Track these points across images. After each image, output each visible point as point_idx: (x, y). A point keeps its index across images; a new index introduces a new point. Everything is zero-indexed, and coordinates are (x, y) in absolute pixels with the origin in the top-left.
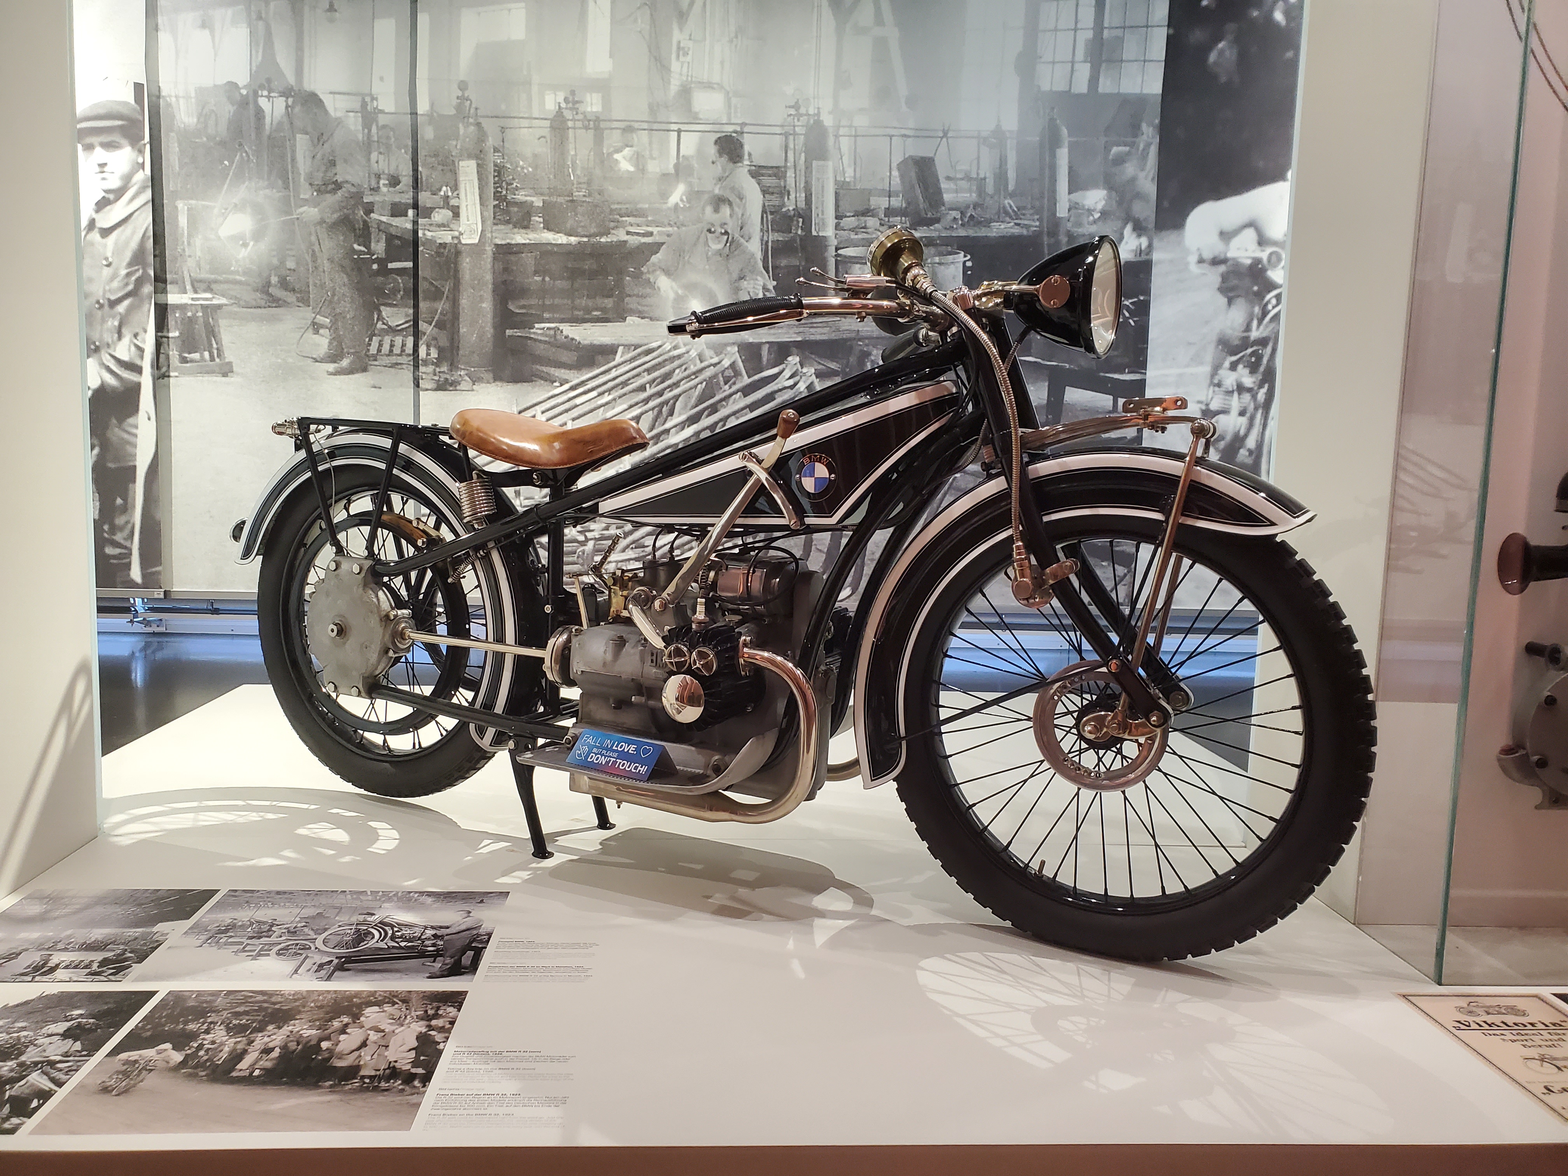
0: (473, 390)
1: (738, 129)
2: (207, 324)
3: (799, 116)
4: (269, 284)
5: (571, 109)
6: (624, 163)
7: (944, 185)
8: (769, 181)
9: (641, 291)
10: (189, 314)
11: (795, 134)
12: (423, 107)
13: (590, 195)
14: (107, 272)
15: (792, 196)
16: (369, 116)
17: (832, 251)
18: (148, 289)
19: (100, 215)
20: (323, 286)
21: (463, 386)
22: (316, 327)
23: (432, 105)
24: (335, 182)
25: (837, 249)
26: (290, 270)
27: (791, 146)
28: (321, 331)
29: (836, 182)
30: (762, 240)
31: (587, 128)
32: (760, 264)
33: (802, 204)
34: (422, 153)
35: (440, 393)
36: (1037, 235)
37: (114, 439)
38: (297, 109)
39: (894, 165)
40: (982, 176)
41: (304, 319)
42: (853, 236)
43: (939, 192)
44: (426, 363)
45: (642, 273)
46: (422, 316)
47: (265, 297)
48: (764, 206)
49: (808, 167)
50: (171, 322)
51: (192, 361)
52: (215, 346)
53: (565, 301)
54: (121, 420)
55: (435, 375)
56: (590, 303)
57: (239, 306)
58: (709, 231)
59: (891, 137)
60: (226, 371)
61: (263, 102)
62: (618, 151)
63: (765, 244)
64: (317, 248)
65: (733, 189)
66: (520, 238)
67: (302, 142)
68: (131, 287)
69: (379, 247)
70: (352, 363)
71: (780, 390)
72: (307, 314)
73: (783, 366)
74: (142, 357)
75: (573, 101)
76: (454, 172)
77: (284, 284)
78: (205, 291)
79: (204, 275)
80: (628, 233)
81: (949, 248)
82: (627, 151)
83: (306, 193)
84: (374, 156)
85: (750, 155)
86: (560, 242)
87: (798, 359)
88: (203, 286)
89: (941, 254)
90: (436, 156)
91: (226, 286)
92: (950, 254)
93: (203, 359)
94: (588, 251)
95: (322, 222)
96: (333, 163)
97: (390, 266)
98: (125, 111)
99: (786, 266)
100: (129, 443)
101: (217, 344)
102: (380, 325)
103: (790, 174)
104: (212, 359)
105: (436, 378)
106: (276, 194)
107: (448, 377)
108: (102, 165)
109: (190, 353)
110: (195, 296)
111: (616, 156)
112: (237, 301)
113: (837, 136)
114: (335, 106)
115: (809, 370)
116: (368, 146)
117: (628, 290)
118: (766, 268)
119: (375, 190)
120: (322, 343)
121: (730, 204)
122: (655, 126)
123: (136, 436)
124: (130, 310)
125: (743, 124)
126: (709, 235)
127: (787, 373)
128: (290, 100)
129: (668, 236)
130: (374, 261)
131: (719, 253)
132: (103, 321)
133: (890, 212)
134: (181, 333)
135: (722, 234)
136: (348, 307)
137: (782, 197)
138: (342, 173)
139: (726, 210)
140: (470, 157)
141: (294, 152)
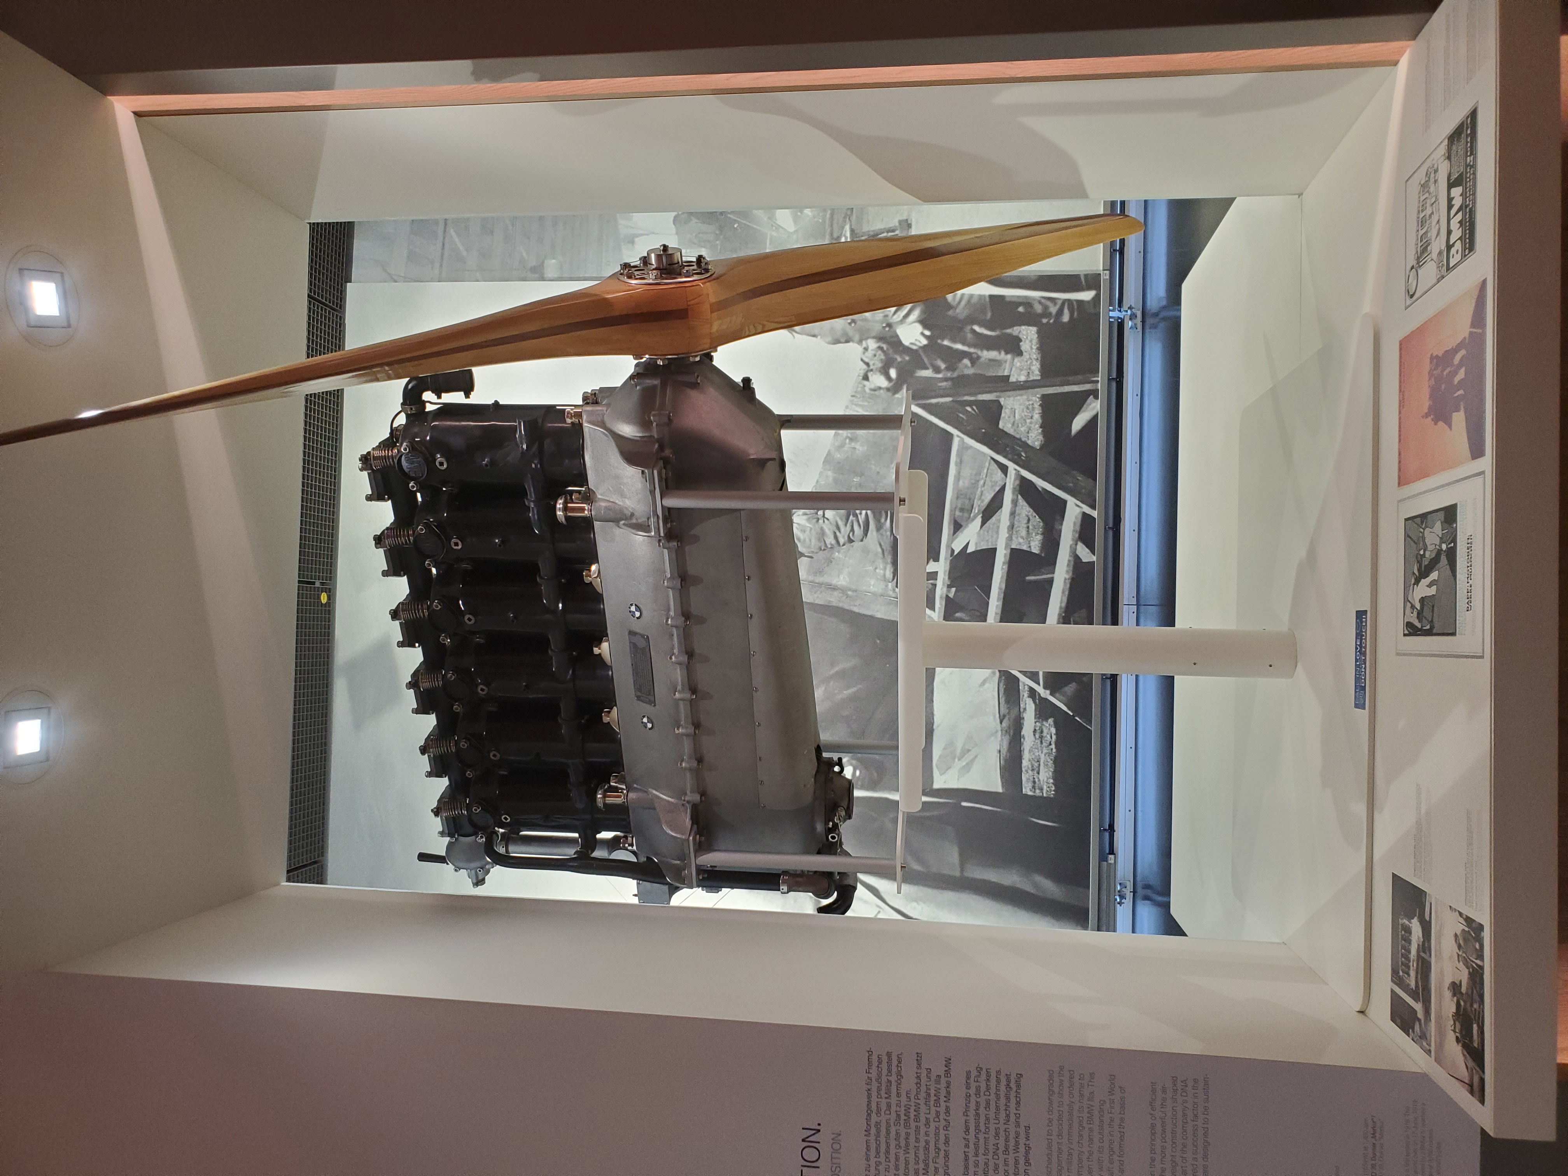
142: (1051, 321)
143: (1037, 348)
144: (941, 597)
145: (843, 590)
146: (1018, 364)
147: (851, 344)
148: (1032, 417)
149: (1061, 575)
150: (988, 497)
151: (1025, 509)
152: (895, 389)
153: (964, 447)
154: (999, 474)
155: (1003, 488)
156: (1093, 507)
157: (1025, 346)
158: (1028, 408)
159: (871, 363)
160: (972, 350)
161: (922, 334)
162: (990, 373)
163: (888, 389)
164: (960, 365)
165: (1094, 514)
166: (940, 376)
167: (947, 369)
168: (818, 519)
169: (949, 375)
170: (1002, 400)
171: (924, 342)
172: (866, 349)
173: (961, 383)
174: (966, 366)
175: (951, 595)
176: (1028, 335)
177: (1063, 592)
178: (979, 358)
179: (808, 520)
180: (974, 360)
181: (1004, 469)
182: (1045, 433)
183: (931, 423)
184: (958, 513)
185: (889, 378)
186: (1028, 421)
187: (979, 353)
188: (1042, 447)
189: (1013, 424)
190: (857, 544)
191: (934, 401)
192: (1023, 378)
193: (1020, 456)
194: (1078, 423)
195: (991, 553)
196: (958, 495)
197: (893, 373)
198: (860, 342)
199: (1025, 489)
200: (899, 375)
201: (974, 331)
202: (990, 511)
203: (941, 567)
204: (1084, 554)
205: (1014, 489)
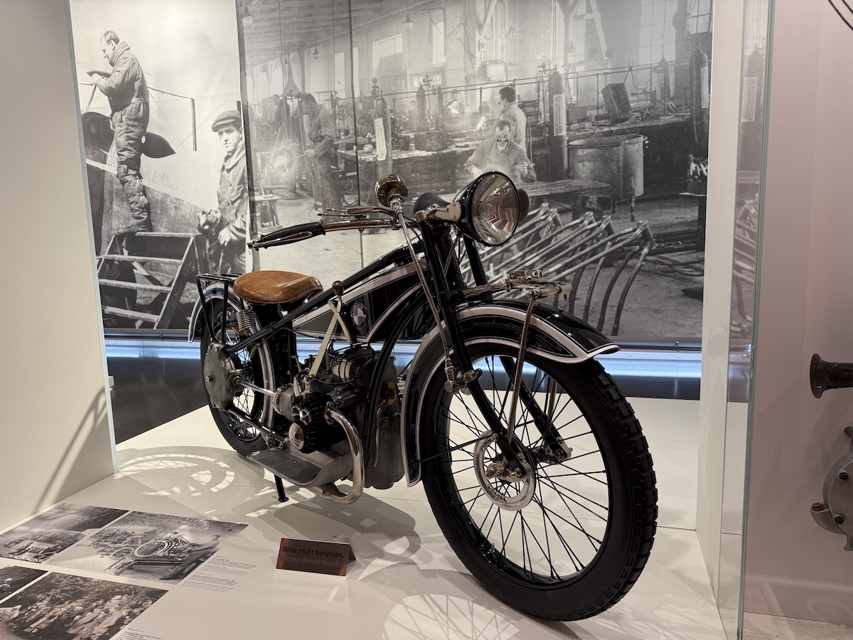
1: (512, 83)
2: (271, 208)
3: (545, 71)
4: (295, 188)
5: (426, 85)
6: (454, 111)
7: (630, 99)
8: (529, 109)
9: (464, 176)
10: (264, 205)
11: (543, 81)
12: (357, 94)
13: (437, 129)
14: (230, 188)
15: (543, 116)
16: (334, 102)
17: (565, 143)
18: (246, 195)
19: (227, 162)
20: (318, 187)
22: (316, 207)
23: (361, 93)
24: (321, 136)
25: (568, 142)
26: (304, 180)
27: (541, 88)
29: (567, 105)
30: (526, 142)
31: (434, 94)
32: (526, 155)
33: (548, 120)
34: (358, 117)
35: (371, 235)
36: (690, 120)
37: (237, 263)
38: (303, 103)
39: (600, 91)
40: (653, 90)
41: (311, 203)
42: (577, 134)
43: (628, 103)
45: (464, 167)
46: (361, 198)
47: (294, 194)
48: (527, 124)
49: (551, 98)
50: (257, 209)
51: (266, 226)
52: (274, 219)
53: (427, 185)
54: (239, 255)
56: (439, 185)
57: (284, 199)
58: (498, 140)
59: (598, 75)
61: (289, 102)
62: (450, 104)
63: (528, 144)
64: (314, 169)
65: (510, 116)
66: (404, 155)
67: (305, 117)
68: (239, 194)
69: (342, 166)
71: (538, 222)
72: (312, 201)
73: (538, 209)
74: (245, 226)
75: (427, 81)
76: (373, 125)
77: (302, 188)
78: (270, 193)
79: (269, 186)
80: (457, 147)
81: (635, 134)
82: (455, 104)
83: (309, 143)
84: (337, 121)
85: (519, 96)
86: (423, 155)
87: (547, 204)
88: (269, 191)
89: (629, 138)
90: (364, 118)
91: (278, 190)
92: (635, 137)
93: (270, 225)
94: (438, 158)
95: (316, 156)
96: (319, 127)
97: (347, 175)
98: (234, 115)
99: (540, 155)
100: (242, 265)
101: (276, 218)
102: (344, 204)
103: (541, 103)
104: (274, 225)
106: (296, 145)
108: (226, 141)
109: (265, 223)
110: (266, 196)
111: (450, 107)
112: (283, 197)
113: (567, 79)
114: (320, 99)
115: (554, 210)
116: (334, 117)
117: (457, 176)
118: (529, 157)
119: (339, 138)
121: (509, 125)
122: (469, 88)
123: (245, 262)
124: (239, 205)
125: (515, 80)
126: (498, 143)
127: (542, 212)
128: (300, 99)
129: (477, 145)
130: (340, 173)
131: (503, 152)
132: (230, 211)
133: (598, 118)
134: (261, 214)
135: (505, 141)
136: (330, 196)
137: (537, 117)
138: (324, 131)
139: (507, 128)
140: (379, 117)
141: (302, 124)
144: (114, 257)
145: (111, 208)
147: (218, 203)
148: (192, 298)
149: (130, 313)
150: (158, 278)
151: (154, 296)
152: (200, 229)
153: (177, 265)
154: (167, 283)
155: (162, 285)
156: (158, 327)
159: (210, 215)
160: (220, 268)
161: (225, 241)
163: (199, 225)
164: (212, 262)
165: (155, 328)
166: (207, 252)
167: (210, 255)
168: (138, 193)
169: (208, 256)
171: (222, 243)
172: (216, 212)
173: (205, 262)
174: (212, 265)
175: (115, 262)
177: (123, 315)
178: (216, 271)
179: (138, 187)
180: (215, 269)
181: (169, 285)
182: (186, 304)
183: (185, 248)
184: (149, 264)
185: (204, 225)
186: (190, 297)
187: (219, 271)
188: (180, 303)
189: (188, 289)
190: (131, 214)
191: (196, 249)
193: (176, 293)
195: (134, 281)
196: (158, 264)
197: (207, 227)
198: (219, 209)
199: (162, 295)
200: (206, 231)
202: (151, 279)
203: (126, 256)
204: (138, 324)
205: (161, 290)
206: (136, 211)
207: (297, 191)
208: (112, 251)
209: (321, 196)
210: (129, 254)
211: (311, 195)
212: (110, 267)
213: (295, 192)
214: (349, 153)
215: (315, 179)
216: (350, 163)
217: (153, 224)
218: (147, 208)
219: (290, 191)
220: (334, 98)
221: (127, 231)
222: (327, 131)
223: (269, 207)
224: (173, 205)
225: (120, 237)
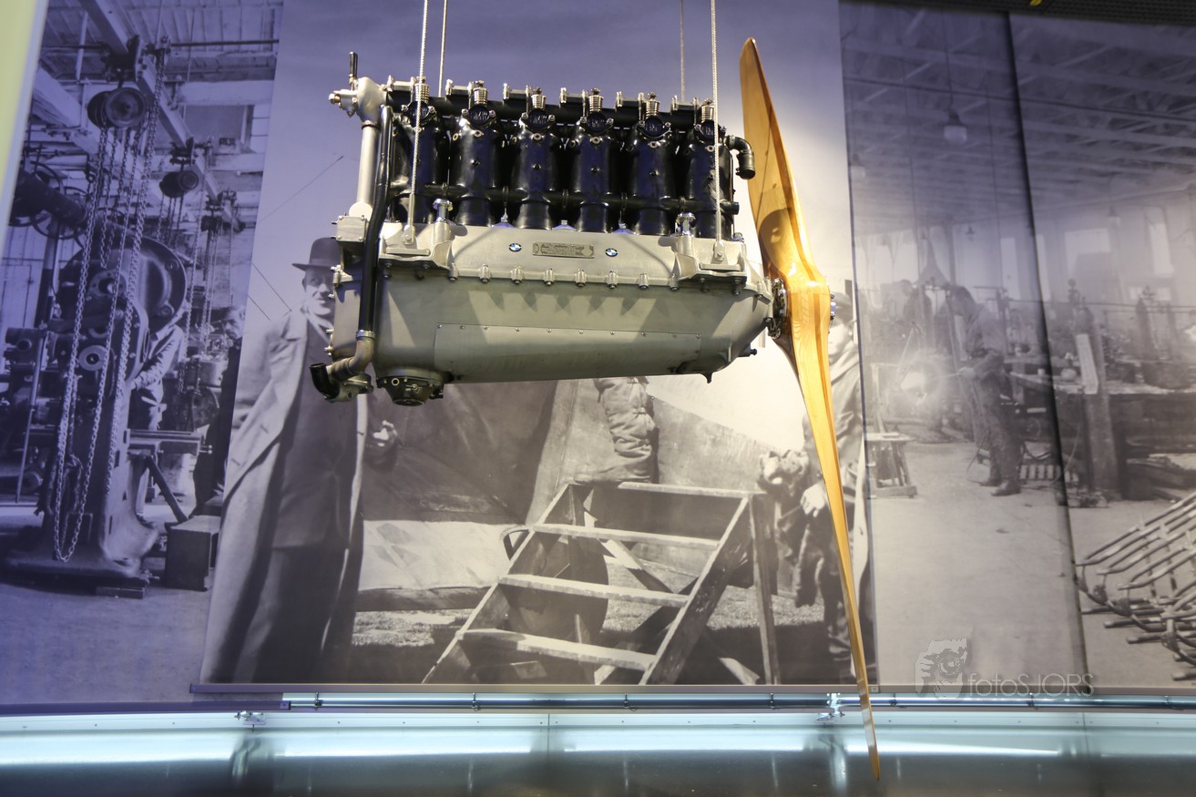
0: (1107, 507)
2: (896, 457)
4: (941, 425)
5: (1148, 299)
10: (883, 449)
12: (1046, 297)
13: (1171, 359)
16: (1003, 303)
18: (859, 429)
20: (982, 426)
21: (1102, 503)
22: (980, 458)
23: (1053, 295)
24: (983, 349)
26: (957, 414)
28: (985, 461)
31: (1162, 312)
34: (1049, 328)
35: (1084, 510)
38: (954, 298)
41: (971, 451)
44: (1071, 485)
46: (1064, 448)
47: (939, 435)
51: (886, 486)
52: (903, 473)
55: (1078, 494)
57: (919, 442)
60: (912, 493)
61: (929, 294)
62: (1188, 327)
64: (975, 397)
66: (1128, 390)
67: (958, 320)
68: (845, 428)
69: (1019, 397)
70: (1008, 486)
72: (972, 448)
74: (855, 482)
75: (1149, 294)
76: (1074, 342)
77: (953, 425)
78: (894, 430)
79: (892, 418)
83: (965, 357)
84: (1009, 330)
86: (1156, 392)
88: (892, 427)
90: (1059, 331)
91: (908, 427)
93: (894, 484)
94: (1176, 399)
95: (977, 378)
96: (979, 336)
97: (1031, 410)
98: (839, 299)
101: (904, 471)
102: (1026, 456)
104: (901, 484)
105: (1079, 497)
106: (943, 357)
107: (1088, 496)
109: (884, 479)
110: (886, 434)
111: (1188, 331)
112: (917, 438)
114: (979, 296)
116: (1003, 323)
119: (1012, 355)
120: (985, 470)
123: (852, 548)
124: (846, 445)
128: (948, 293)
130: (1016, 407)
134: (878, 464)
136: (1001, 442)
138: (987, 343)
140: (1083, 331)
141: (953, 327)
142: (830, 636)
143: (803, 622)
144: (559, 530)
145: (566, 432)
146: (788, 603)
147: (803, 440)
148: (737, 618)
149: (581, 650)
150: (659, 576)
151: (646, 612)
152: (763, 483)
153: (707, 551)
154: (682, 586)
155: (667, 590)
156: (649, 681)
157: (805, 609)
158: (746, 613)
159: (786, 460)
160: (800, 558)
161: (814, 509)
162: (779, 576)
163: (762, 476)
164: (786, 546)
165: (643, 683)
166: (776, 526)
167: (783, 534)
168: (636, 408)
169: (777, 535)
170: (753, 588)
171: (807, 511)
172: (799, 455)
173: (770, 546)
174: (785, 552)
175: (561, 540)
176: (815, 613)
177: (563, 653)
178: (794, 564)
179: (636, 398)
180: (791, 560)
181: (686, 591)
182: (722, 631)
183: (730, 519)
184: (643, 545)
185: (772, 477)
186: (734, 614)
187: (798, 565)
188: (709, 629)
189: (730, 599)
190: (612, 446)
191: (752, 521)
192: (775, 608)
193: (700, 606)
194: (733, 665)
195: (603, 579)
196: (661, 546)
197: (777, 481)
198: (806, 449)
199: (666, 613)
200: (776, 487)
201: (817, 559)
202: (643, 577)
203: (589, 528)
204: (601, 674)
205: (667, 601)
206: (626, 441)
207: (944, 429)
208: (555, 516)
209: (988, 441)
210: (597, 525)
211: (970, 437)
212: (547, 550)
213: (940, 432)
214: (1031, 378)
215: (976, 412)
216: (1032, 393)
217: (661, 468)
218: (653, 438)
219: (931, 429)
220: (1002, 297)
221: (598, 477)
222: (994, 343)
223: (892, 453)
224: (708, 438)
225: (580, 490)
